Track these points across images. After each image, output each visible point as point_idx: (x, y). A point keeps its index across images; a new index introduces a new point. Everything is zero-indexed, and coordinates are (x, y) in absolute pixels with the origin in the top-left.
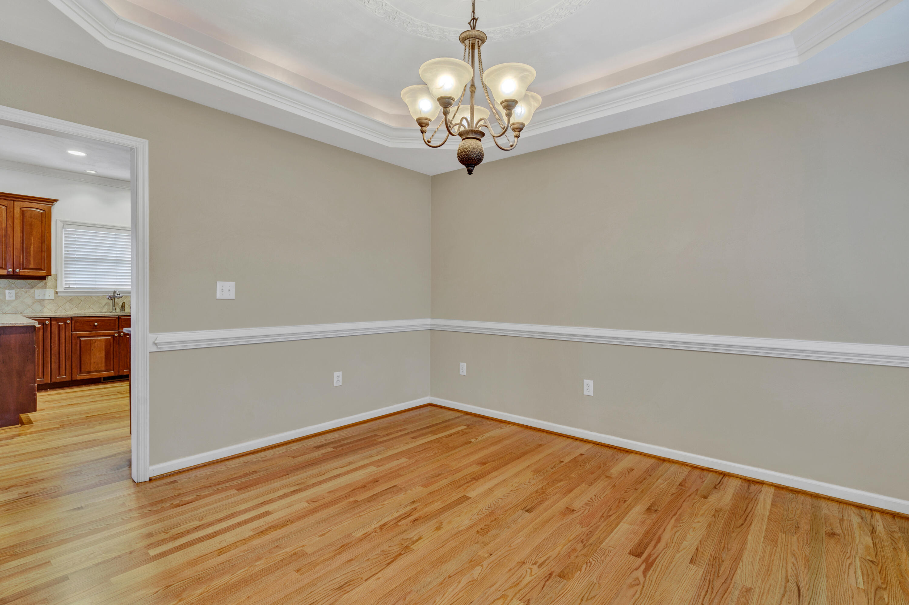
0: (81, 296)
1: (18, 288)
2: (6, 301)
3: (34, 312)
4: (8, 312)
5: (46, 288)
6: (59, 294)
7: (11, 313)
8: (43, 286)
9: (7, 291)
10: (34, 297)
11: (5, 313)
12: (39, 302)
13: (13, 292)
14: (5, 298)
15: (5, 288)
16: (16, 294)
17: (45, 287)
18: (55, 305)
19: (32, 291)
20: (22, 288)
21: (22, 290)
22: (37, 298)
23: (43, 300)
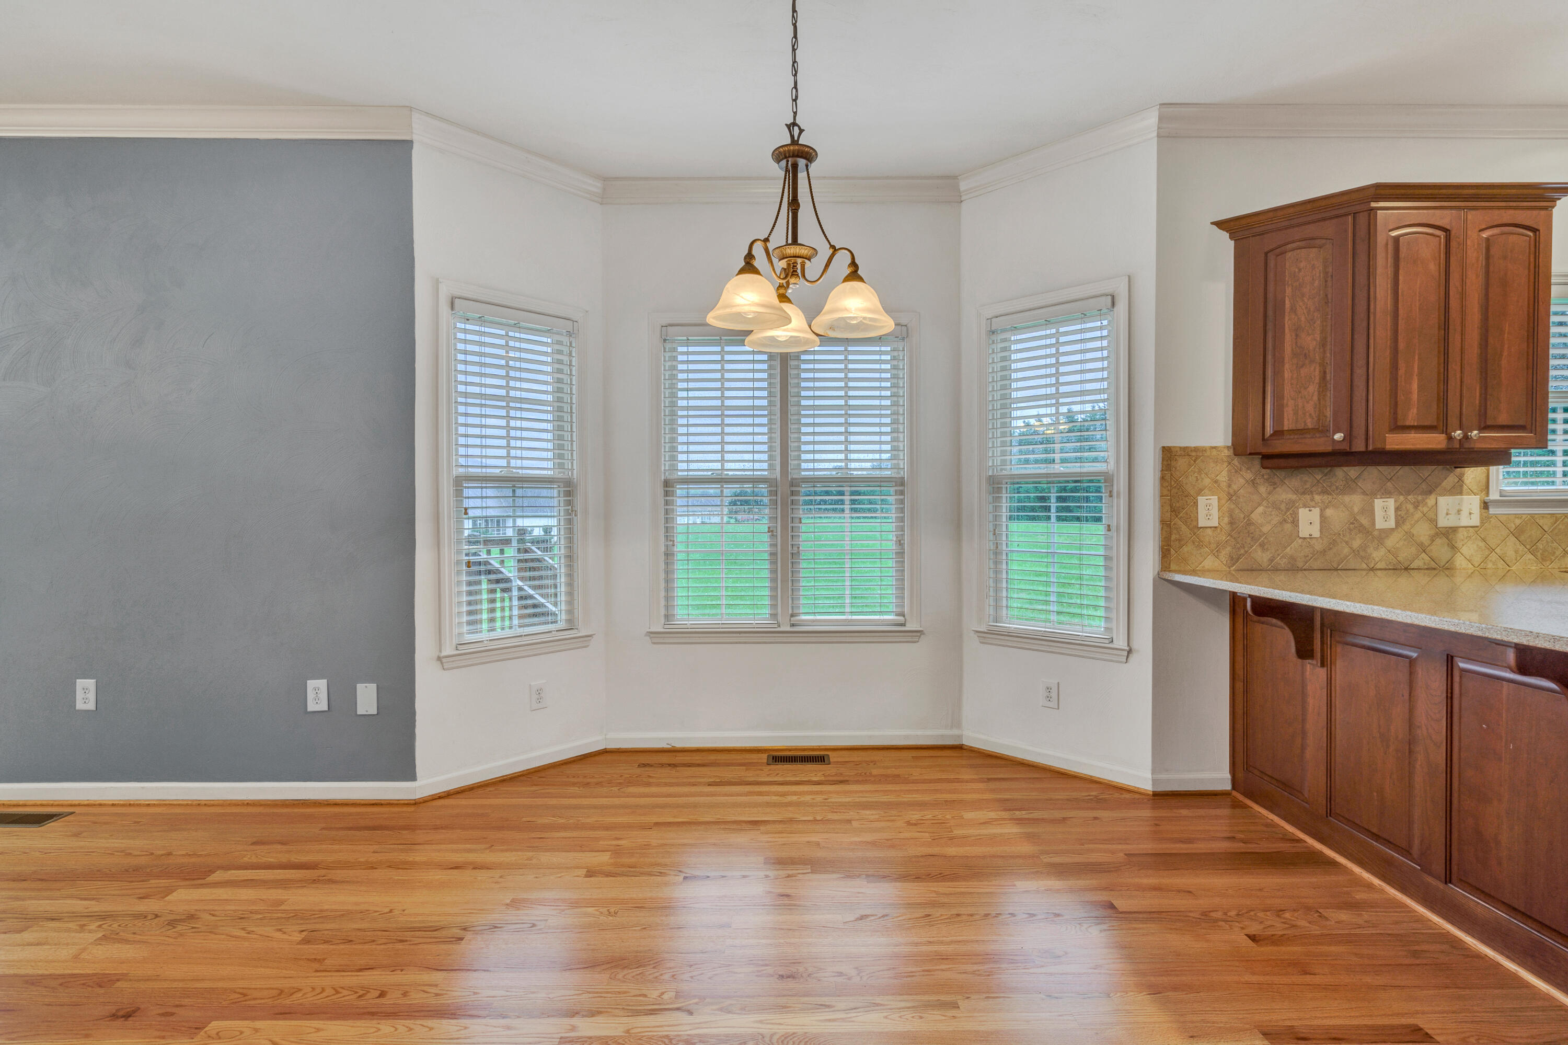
0: (1543, 516)
1: (1402, 494)
2: (1376, 533)
3: (1433, 565)
4: (1378, 566)
5: (1461, 493)
6: (1492, 511)
7: (1385, 569)
8: (1453, 487)
9: (1378, 503)
10: (1434, 521)
11: (1372, 569)
12: (1444, 535)
13: (1391, 503)
14: (1373, 523)
15: (1374, 495)
16: (1397, 509)
17: (1458, 489)
18: (1482, 544)
19: (1431, 501)
20: (1409, 493)
21: (1409, 497)
22: (1443, 522)
23: (1454, 529)
